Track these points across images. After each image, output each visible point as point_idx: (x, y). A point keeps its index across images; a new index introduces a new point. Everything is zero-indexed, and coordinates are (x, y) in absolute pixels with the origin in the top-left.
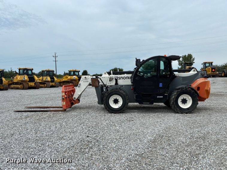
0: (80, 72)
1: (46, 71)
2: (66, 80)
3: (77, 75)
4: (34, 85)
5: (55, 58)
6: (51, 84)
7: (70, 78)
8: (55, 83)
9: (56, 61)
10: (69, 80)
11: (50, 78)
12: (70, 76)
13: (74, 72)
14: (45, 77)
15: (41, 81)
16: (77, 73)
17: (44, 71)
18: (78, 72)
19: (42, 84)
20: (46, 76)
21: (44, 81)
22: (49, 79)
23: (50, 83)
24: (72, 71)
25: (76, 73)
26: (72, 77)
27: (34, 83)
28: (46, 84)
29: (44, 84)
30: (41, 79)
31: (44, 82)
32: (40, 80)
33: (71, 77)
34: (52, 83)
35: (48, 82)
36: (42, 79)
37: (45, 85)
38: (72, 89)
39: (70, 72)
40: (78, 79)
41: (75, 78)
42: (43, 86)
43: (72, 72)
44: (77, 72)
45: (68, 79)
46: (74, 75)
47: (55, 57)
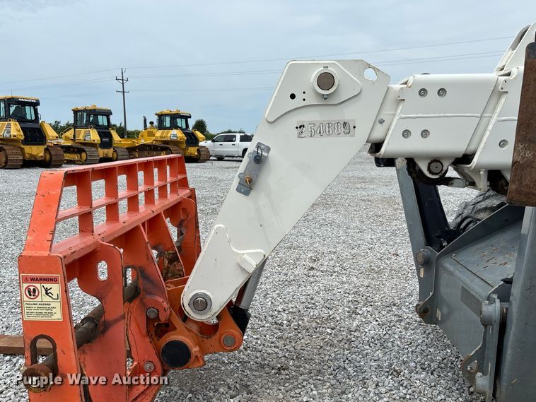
0: (190, 117)
1: (85, 110)
2: (149, 141)
3: (181, 128)
4: (42, 154)
5: (123, 84)
6: (102, 152)
7: (161, 137)
8: (116, 151)
9: (124, 92)
10: (158, 144)
11: (99, 133)
12: (161, 131)
13: (174, 117)
14: (83, 130)
15: (69, 144)
16: (181, 123)
17: (79, 111)
18: (186, 118)
19: (74, 152)
20: (86, 127)
21: (81, 143)
22: (94, 136)
23: (99, 149)
24: (167, 115)
25: (179, 120)
26: (167, 133)
27: (42, 148)
28: (85, 151)
29: (80, 151)
30: (72, 137)
31: (79, 146)
32: (67, 139)
33: (163, 133)
34: (106, 151)
35: (93, 145)
36: (74, 136)
37: (84, 155)
38: (172, 199)
39: (161, 117)
40: (186, 138)
41: (175, 136)
42: (76, 157)
43: (168, 119)
44: (182, 117)
45: (154, 138)
46: (174, 126)
47: (123, 80)
